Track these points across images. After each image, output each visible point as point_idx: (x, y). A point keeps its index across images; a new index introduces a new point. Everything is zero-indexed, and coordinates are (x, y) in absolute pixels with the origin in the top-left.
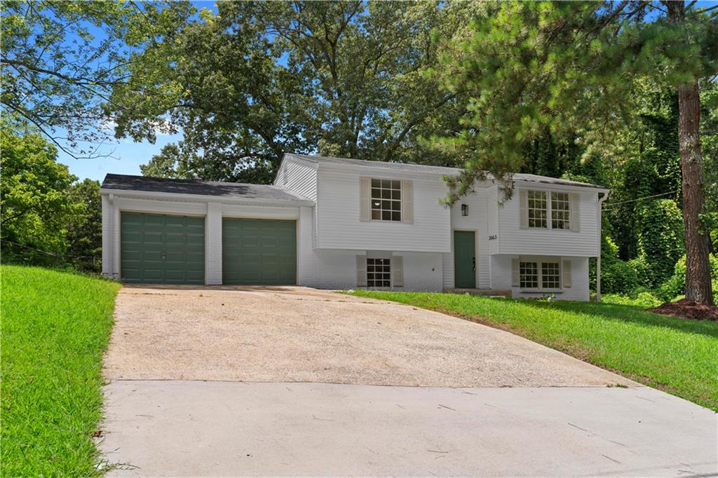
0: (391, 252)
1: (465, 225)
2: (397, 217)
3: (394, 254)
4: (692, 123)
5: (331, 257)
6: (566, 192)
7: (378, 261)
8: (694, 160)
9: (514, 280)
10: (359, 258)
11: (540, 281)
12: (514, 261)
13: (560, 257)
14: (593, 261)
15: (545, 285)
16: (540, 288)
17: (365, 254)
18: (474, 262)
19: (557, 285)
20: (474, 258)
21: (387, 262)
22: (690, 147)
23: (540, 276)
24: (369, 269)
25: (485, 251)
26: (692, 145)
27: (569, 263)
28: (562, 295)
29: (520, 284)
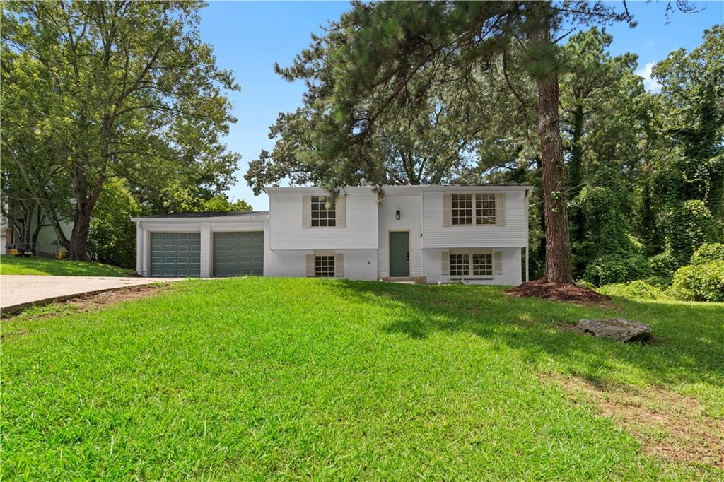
0: (334, 250)
1: (398, 226)
2: (332, 224)
3: (336, 252)
4: (548, 102)
5: (285, 255)
6: (493, 192)
7: (325, 258)
8: (548, 139)
9: (444, 269)
10: (308, 257)
11: (471, 270)
12: (444, 254)
13: (491, 249)
14: (523, 251)
15: (475, 273)
16: (471, 275)
17: (313, 252)
18: (408, 256)
19: (490, 273)
20: (408, 253)
21: (332, 258)
22: (545, 126)
23: (471, 265)
24: (317, 264)
25: (416, 246)
26: (547, 124)
27: (500, 253)
28: (493, 281)
29: (449, 273)
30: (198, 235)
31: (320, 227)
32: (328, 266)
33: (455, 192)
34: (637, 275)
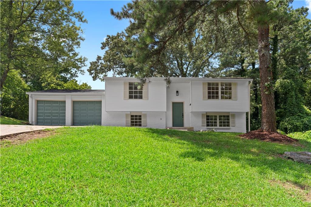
0: (142, 112)
1: (177, 100)
2: (141, 97)
3: (143, 113)
6: (229, 82)
7: (136, 116)
9: (203, 123)
10: (127, 115)
11: (218, 124)
12: (203, 115)
13: (229, 112)
14: (247, 113)
15: (220, 126)
16: (218, 127)
17: (129, 113)
18: (183, 116)
19: (228, 126)
20: (183, 114)
21: (140, 116)
23: (218, 121)
24: (132, 119)
25: (187, 110)
27: (234, 115)
28: (230, 130)
29: (206, 125)
30: (64, 102)
31: (133, 99)
32: (138, 121)
33: (209, 82)
34: (308, 128)
